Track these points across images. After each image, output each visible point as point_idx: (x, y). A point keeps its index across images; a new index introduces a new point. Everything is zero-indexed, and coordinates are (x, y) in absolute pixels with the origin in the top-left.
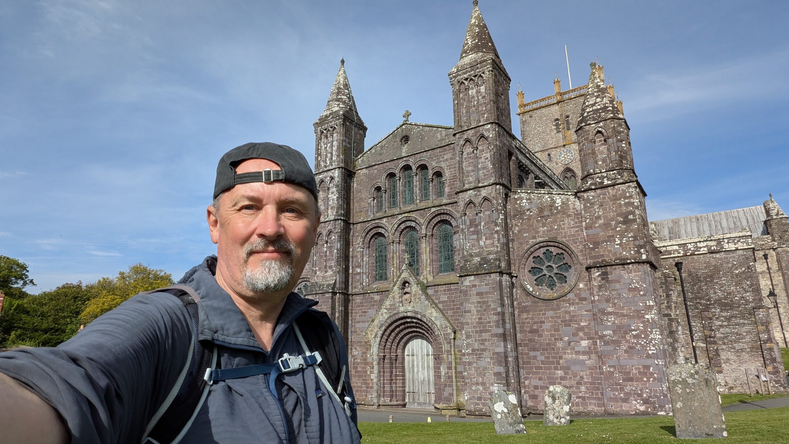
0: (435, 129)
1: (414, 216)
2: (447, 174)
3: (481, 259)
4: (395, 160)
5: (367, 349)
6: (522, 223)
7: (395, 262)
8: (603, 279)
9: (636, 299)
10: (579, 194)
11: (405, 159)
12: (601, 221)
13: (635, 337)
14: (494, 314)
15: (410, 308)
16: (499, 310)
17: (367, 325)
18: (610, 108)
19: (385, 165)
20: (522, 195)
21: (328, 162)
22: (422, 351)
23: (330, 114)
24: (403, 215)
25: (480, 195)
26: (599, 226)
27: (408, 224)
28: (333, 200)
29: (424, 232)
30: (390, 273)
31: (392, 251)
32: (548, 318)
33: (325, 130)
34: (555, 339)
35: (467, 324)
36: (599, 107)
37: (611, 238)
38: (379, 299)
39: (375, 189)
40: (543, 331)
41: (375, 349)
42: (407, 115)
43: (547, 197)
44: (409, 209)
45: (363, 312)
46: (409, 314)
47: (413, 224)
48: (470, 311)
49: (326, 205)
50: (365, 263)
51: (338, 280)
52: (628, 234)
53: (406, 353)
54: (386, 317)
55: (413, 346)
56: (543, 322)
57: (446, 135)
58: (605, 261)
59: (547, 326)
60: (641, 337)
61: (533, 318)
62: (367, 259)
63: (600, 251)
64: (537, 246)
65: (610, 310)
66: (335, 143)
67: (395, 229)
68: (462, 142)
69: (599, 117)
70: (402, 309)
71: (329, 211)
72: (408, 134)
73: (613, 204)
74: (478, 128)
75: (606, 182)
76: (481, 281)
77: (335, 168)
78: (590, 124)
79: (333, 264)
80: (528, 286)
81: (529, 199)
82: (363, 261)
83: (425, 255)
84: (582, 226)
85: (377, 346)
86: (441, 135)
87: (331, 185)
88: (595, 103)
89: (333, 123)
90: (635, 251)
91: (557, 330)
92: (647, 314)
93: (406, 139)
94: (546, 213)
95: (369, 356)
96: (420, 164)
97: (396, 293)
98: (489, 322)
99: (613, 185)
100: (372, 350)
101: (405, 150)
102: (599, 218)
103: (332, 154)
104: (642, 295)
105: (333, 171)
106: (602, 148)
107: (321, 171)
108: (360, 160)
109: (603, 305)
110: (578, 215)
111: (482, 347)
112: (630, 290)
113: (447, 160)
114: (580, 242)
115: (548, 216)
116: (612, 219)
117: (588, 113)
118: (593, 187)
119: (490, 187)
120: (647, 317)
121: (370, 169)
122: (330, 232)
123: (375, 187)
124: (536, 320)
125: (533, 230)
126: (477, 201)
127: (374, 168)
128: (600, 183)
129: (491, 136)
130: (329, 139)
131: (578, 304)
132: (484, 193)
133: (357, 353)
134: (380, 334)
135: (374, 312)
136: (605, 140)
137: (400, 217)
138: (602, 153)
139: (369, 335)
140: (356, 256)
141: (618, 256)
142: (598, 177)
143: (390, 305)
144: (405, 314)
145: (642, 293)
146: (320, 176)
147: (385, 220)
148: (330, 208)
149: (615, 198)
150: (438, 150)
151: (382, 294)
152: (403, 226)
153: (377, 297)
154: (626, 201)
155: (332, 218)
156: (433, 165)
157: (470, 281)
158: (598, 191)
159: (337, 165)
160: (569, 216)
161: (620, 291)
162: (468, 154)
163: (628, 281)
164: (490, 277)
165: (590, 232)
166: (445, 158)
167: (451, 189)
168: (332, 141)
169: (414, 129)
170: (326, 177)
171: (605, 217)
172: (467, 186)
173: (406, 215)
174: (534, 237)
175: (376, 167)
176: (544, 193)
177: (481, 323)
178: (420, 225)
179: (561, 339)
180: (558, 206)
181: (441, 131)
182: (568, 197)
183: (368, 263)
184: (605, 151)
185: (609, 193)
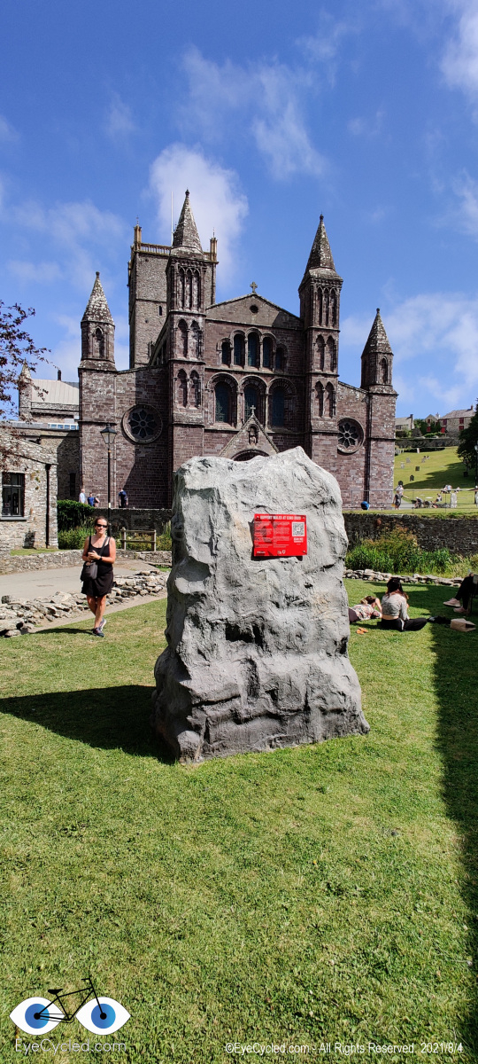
2: (289, 353)
3: (325, 423)
4: (244, 325)
7: (239, 409)
8: (376, 446)
10: (370, 395)
11: (254, 327)
15: (256, 448)
19: (233, 325)
21: (188, 304)
24: (250, 374)
25: (327, 379)
26: (378, 416)
27: (252, 382)
28: (194, 343)
29: (267, 392)
30: (239, 418)
31: (238, 400)
32: (344, 464)
37: (383, 424)
38: (227, 437)
40: (341, 471)
42: (254, 287)
43: (352, 390)
44: (255, 371)
45: (210, 446)
49: (186, 346)
52: (391, 424)
54: (235, 452)
56: (341, 466)
57: (290, 321)
58: (378, 436)
63: (376, 430)
64: (343, 420)
65: (377, 463)
66: (195, 287)
68: (316, 337)
69: (385, 349)
70: (249, 447)
71: (190, 353)
72: (257, 305)
73: (385, 405)
76: (327, 438)
77: (199, 314)
78: (380, 352)
81: (343, 389)
83: (267, 410)
84: (368, 413)
86: (287, 319)
87: (193, 329)
88: (382, 339)
93: (254, 309)
96: (266, 336)
97: (245, 435)
99: (388, 394)
101: (254, 319)
102: (378, 411)
103: (192, 297)
105: (196, 316)
106: (383, 369)
107: (181, 310)
109: (373, 460)
110: (367, 406)
112: (387, 453)
114: (365, 423)
115: (351, 402)
117: (379, 344)
119: (334, 376)
121: (219, 324)
122: (193, 372)
123: (224, 342)
125: (342, 409)
126: (324, 383)
127: (223, 324)
128: (381, 391)
130: (188, 280)
131: (360, 458)
135: (222, 446)
137: (247, 375)
140: (204, 397)
141: (385, 434)
142: (380, 387)
143: (239, 443)
144: (252, 451)
145: (391, 456)
146: (180, 316)
147: (235, 373)
148: (190, 349)
149: (387, 402)
150: (282, 331)
151: (229, 433)
152: (247, 383)
153: (224, 435)
154: (392, 405)
155: (195, 359)
156: (278, 341)
157: (319, 436)
158: (380, 395)
160: (362, 405)
161: (382, 453)
164: (333, 436)
165: (373, 418)
166: (288, 339)
168: (193, 284)
170: (187, 319)
171: (381, 412)
172: (317, 371)
173: (253, 375)
175: (226, 324)
178: (264, 385)
181: (285, 315)
182: (363, 394)
183: (212, 405)
185: (385, 399)
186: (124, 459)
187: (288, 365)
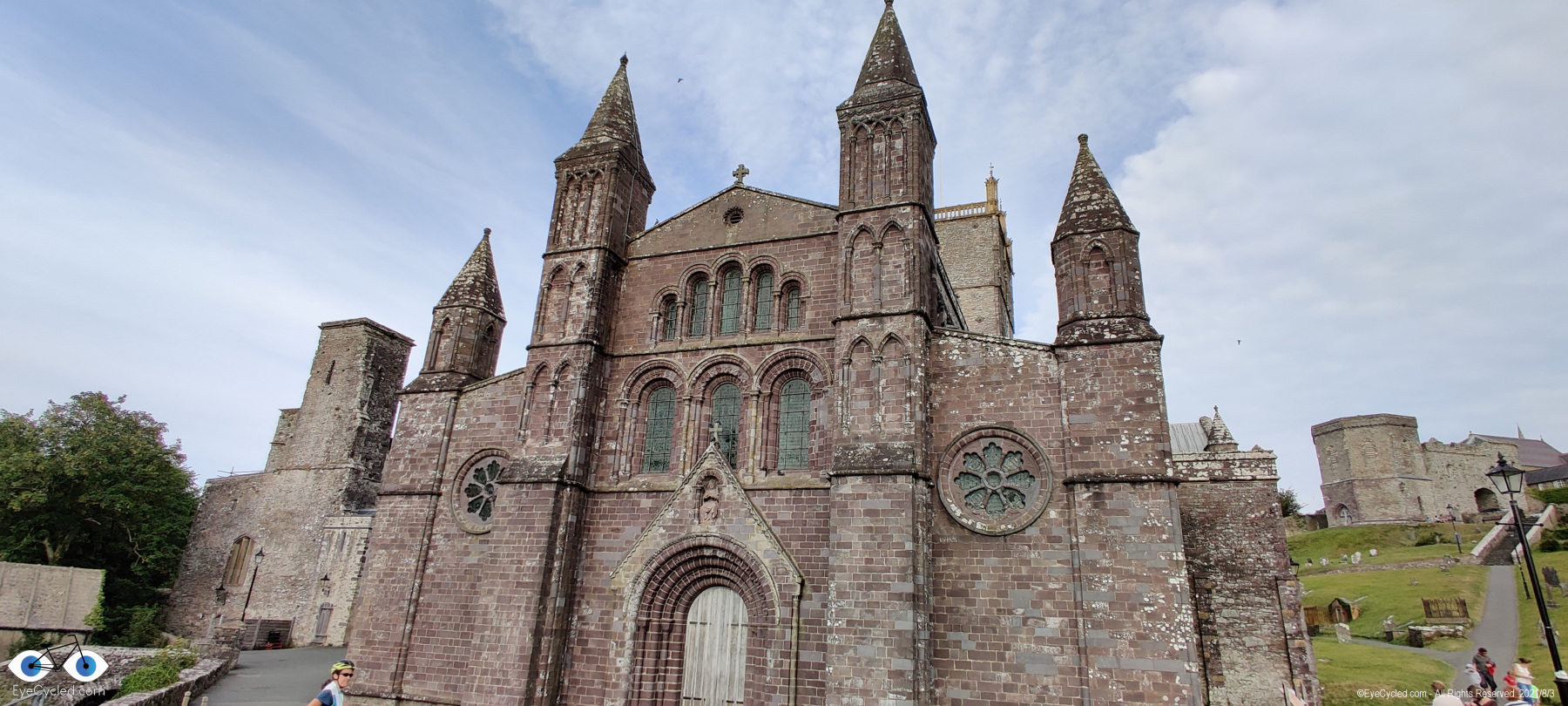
0: (794, 204)
1: (738, 355)
2: (811, 288)
3: (877, 447)
4: (709, 249)
5: (615, 606)
6: (948, 391)
7: (690, 437)
8: (1095, 506)
9: (1153, 547)
10: (1058, 351)
11: (731, 250)
12: (1097, 402)
13: (1150, 616)
14: (898, 554)
15: (714, 530)
16: (909, 546)
17: (617, 555)
18: (1116, 212)
19: (688, 256)
20: (953, 341)
21: (577, 236)
22: (724, 616)
23: (593, 147)
24: (718, 352)
25: (882, 329)
26: (1093, 411)
27: (724, 368)
28: (578, 307)
29: (755, 387)
30: (678, 458)
31: (686, 416)
32: (987, 570)
33: (578, 174)
34: (999, 610)
35: (842, 569)
36: (1097, 208)
37: (1112, 436)
38: (650, 506)
39: (664, 297)
40: (976, 593)
41: (631, 607)
42: (742, 172)
43: (998, 349)
44: (728, 342)
45: (613, 530)
46: (711, 541)
47: (734, 370)
48: (849, 546)
49: (563, 315)
50: (627, 432)
51: (572, 460)
52: (1144, 430)
53: (690, 619)
54: (663, 543)
55: (706, 604)
56: (977, 577)
57: (815, 218)
58: (1102, 474)
59: (984, 584)
60: (1161, 619)
61: (957, 568)
62: (633, 427)
63: (1093, 454)
64: (974, 435)
65: (1105, 563)
66: (595, 202)
67: (697, 375)
68: (853, 231)
69: (1099, 223)
70: (697, 529)
71: (569, 327)
72: (741, 206)
73: (1119, 374)
74: (885, 211)
75: (1108, 336)
76: (876, 489)
77: (590, 249)
78: (1082, 233)
79: (565, 428)
80: (954, 507)
81: (965, 350)
82: (624, 429)
83: (753, 430)
84: (1059, 407)
85: (637, 601)
86: (805, 216)
87: (578, 279)
88: (1090, 200)
89: (596, 164)
90: (1154, 460)
91: (1003, 594)
92: (1174, 577)
93: (734, 215)
94: (994, 378)
95: (616, 619)
96: (759, 263)
97: (690, 497)
98: (888, 570)
99: (1121, 342)
100: (624, 607)
101: (732, 234)
102: (1092, 396)
103: (587, 222)
104: (1164, 541)
105: (586, 253)
106: (1100, 277)
107: (560, 249)
108: (638, 241)
109: (1092, 553)
110: (1055, 387)
111: (869, 617)
112: (1144, 529)
113: (813, 262)
114: (1054, 435)
115: (998, 383)
116: (1116, 402)
117: (1078, 214)
118: (1086, 341)
119: (903, 317)
120: (1172, 581)
121: (659, 260)
122: (566, 365)
123: (665, 294)
124: (963, 571)
125: (969, 404)
126: (876, 339)
127: (666, 259)
128: (1096, 335)
129: (910, 227)
130: (584, 193)
131: (1045, 547)
132: (890, 326)
133: (590, 611)
134: (645, 575)
135: (637, 530)
136: (1107, 263)
137: (709, 355)
138: (1100, 284)
139: (623, 578)
140: (611, 419)
141: (1125, 467)
142: (1092, 325)
143: (673, 520)
144: (703, 541)
145: (1164, 537)
146: (558, 260)
147: (679, 356)
148: (570, 320)
149: (1123, 364)
150: (798, 243)
151: (656, 497)
152: (712, 372)
153: (646, 503)
154: (1143, 371)
155: (573, 339)
156: (785, 266)
157: (852, 486)
158: (1094, 349)
159: (596, 243)
160: (1036, 387)
161: (1126, 531)
162: (862, 254)
163: (1141, 513)
164: (895, 481)
165: (1075, 418)
166: (810, 258)
167: (817, 314)
168: (591, 198)
169: (753, 199)
170: (569, 263)
171: (1104, 396)
172: (857, 311)
173: (723, 352)
174: (970, 419)
175: (671, 258)
176: (993, 343)
177: (870, 570)
178: (749, 372)
179: (1010, 612)
180: (1018, 368)
181: (805, 210)
182: (1036, 353)
183: (632, 434)
184: (1106, 282)
185: (1113, 355)
186: (439, 571)
187: (809, 315)
